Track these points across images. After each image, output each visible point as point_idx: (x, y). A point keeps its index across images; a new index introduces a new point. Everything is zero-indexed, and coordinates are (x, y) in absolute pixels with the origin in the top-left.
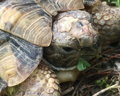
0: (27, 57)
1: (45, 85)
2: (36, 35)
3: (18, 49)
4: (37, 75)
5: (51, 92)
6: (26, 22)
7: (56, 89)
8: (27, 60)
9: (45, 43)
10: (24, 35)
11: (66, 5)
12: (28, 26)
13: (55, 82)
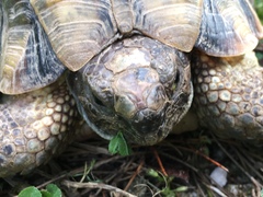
0: (36, 65)
1: (32, 120)
2: (67, 41)
3: (35, 46)
4: (38, 99)
5: (29, 136)
6: (69, 14)
7: (40, 136)
8: (34, 70)
9: (71, 63)
10: (53, 30)
11: (157, 28)
12: (67, 20)
13: (49, 126)
